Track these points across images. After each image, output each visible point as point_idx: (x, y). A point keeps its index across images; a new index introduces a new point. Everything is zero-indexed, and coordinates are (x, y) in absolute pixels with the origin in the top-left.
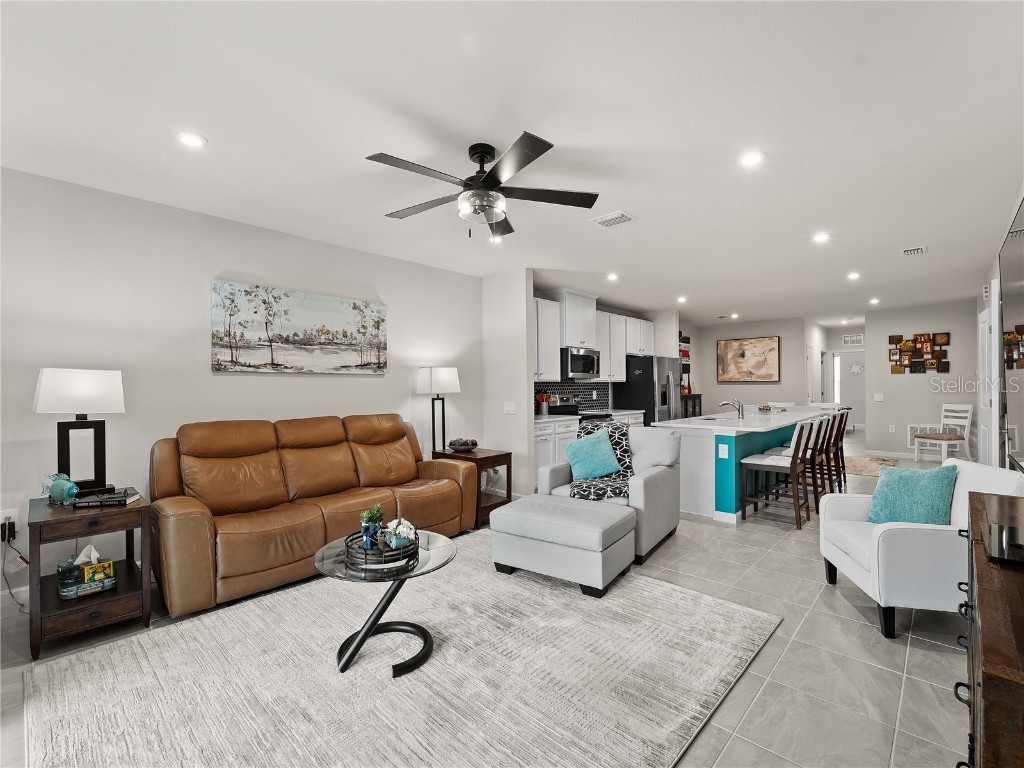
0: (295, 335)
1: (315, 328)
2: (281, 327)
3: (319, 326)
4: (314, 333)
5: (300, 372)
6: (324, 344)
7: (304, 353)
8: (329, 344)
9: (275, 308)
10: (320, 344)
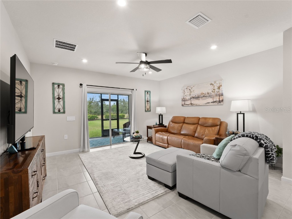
0: (196, 96)
1: (200, 93)
2: (193, 95)
3: (201, 92)
4: (200, 95)
5: (197, 105)
6: (202, 97)
7: (197, 100)
8: (204, 97)
9: (191, 91)
10: (201, 97)
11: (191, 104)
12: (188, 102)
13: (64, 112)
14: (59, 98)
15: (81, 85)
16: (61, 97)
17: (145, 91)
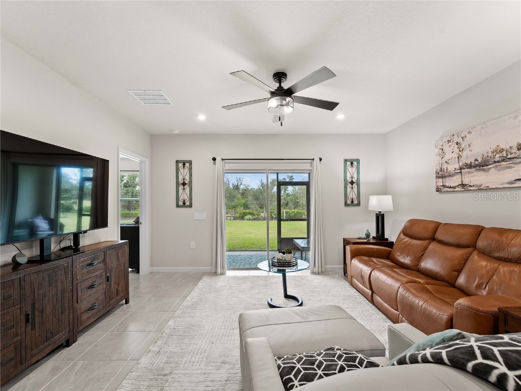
0: (476, 160)
1: (491, 150)
2: (469, 156)
3: (494, 147)
4: (490, 154)
5: (480, 189)
6: (498, 162)
7: (482, 173)
8: (503, 161)
9: (463, 146)
10: (495, 162)
11: (463, 185)
12: (454, 181)
13: (190, 206)
14: (184, 184)
15: (214, 159)
16: (186, 182)
17: (346, 161)
